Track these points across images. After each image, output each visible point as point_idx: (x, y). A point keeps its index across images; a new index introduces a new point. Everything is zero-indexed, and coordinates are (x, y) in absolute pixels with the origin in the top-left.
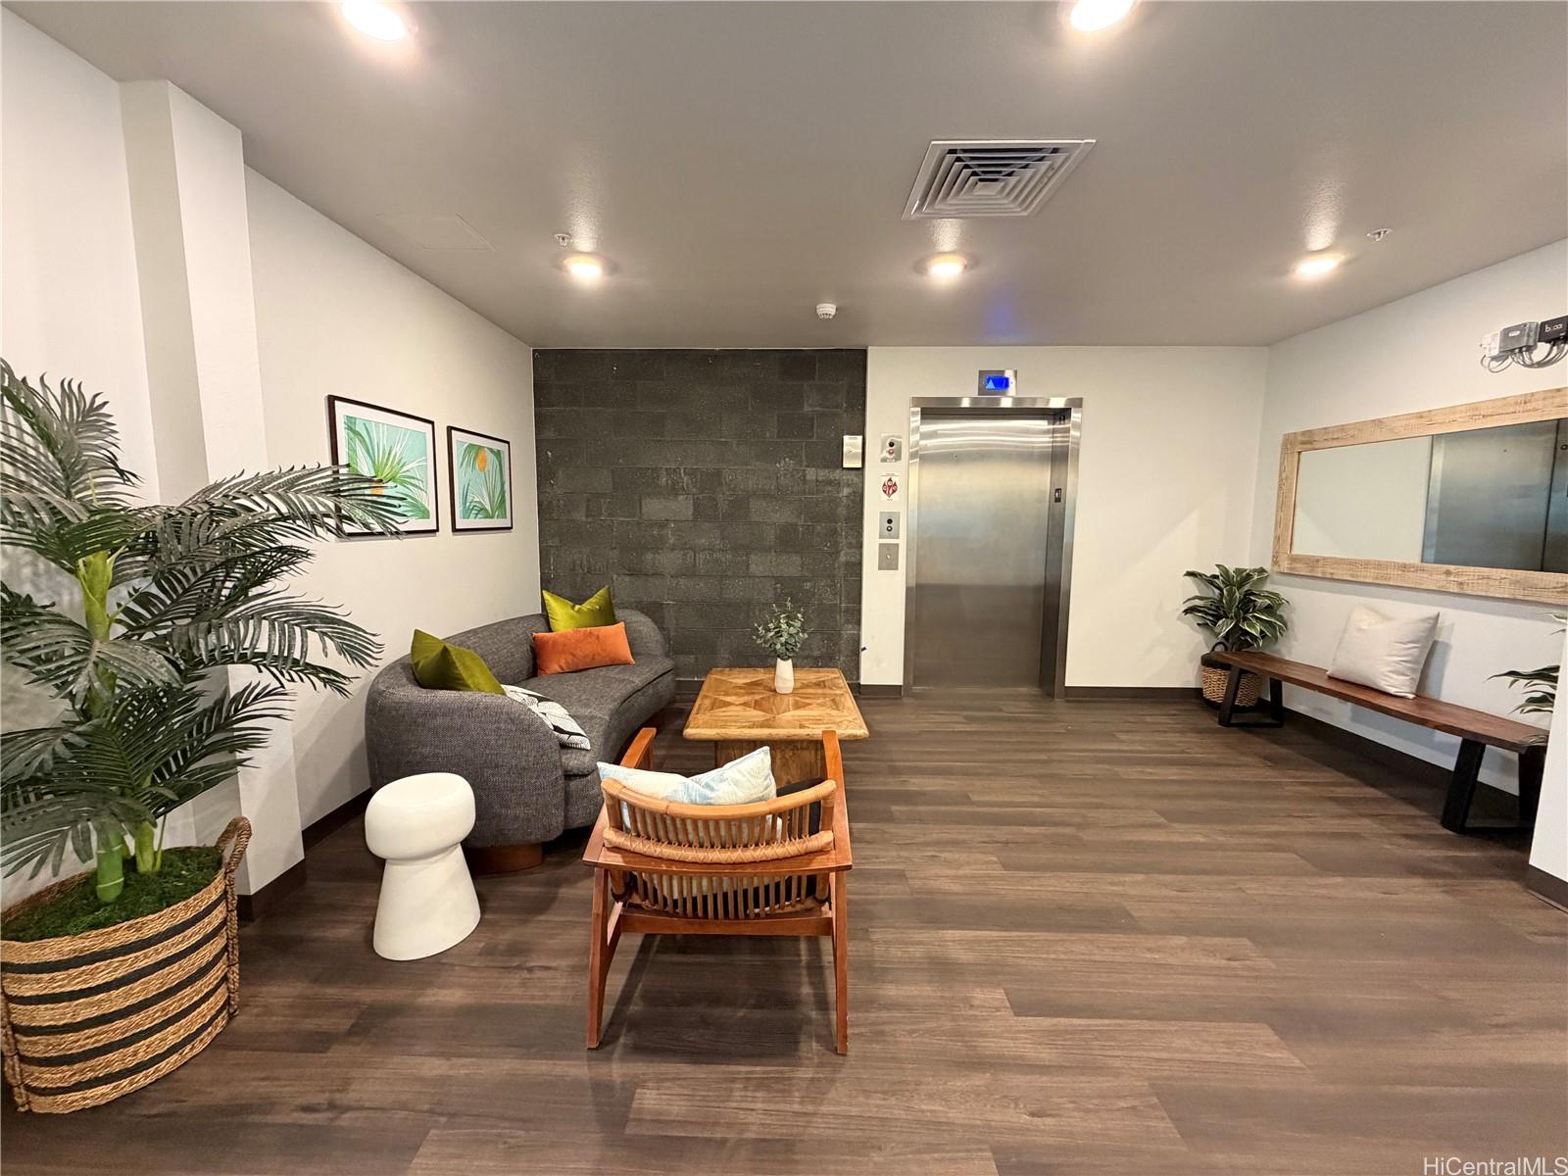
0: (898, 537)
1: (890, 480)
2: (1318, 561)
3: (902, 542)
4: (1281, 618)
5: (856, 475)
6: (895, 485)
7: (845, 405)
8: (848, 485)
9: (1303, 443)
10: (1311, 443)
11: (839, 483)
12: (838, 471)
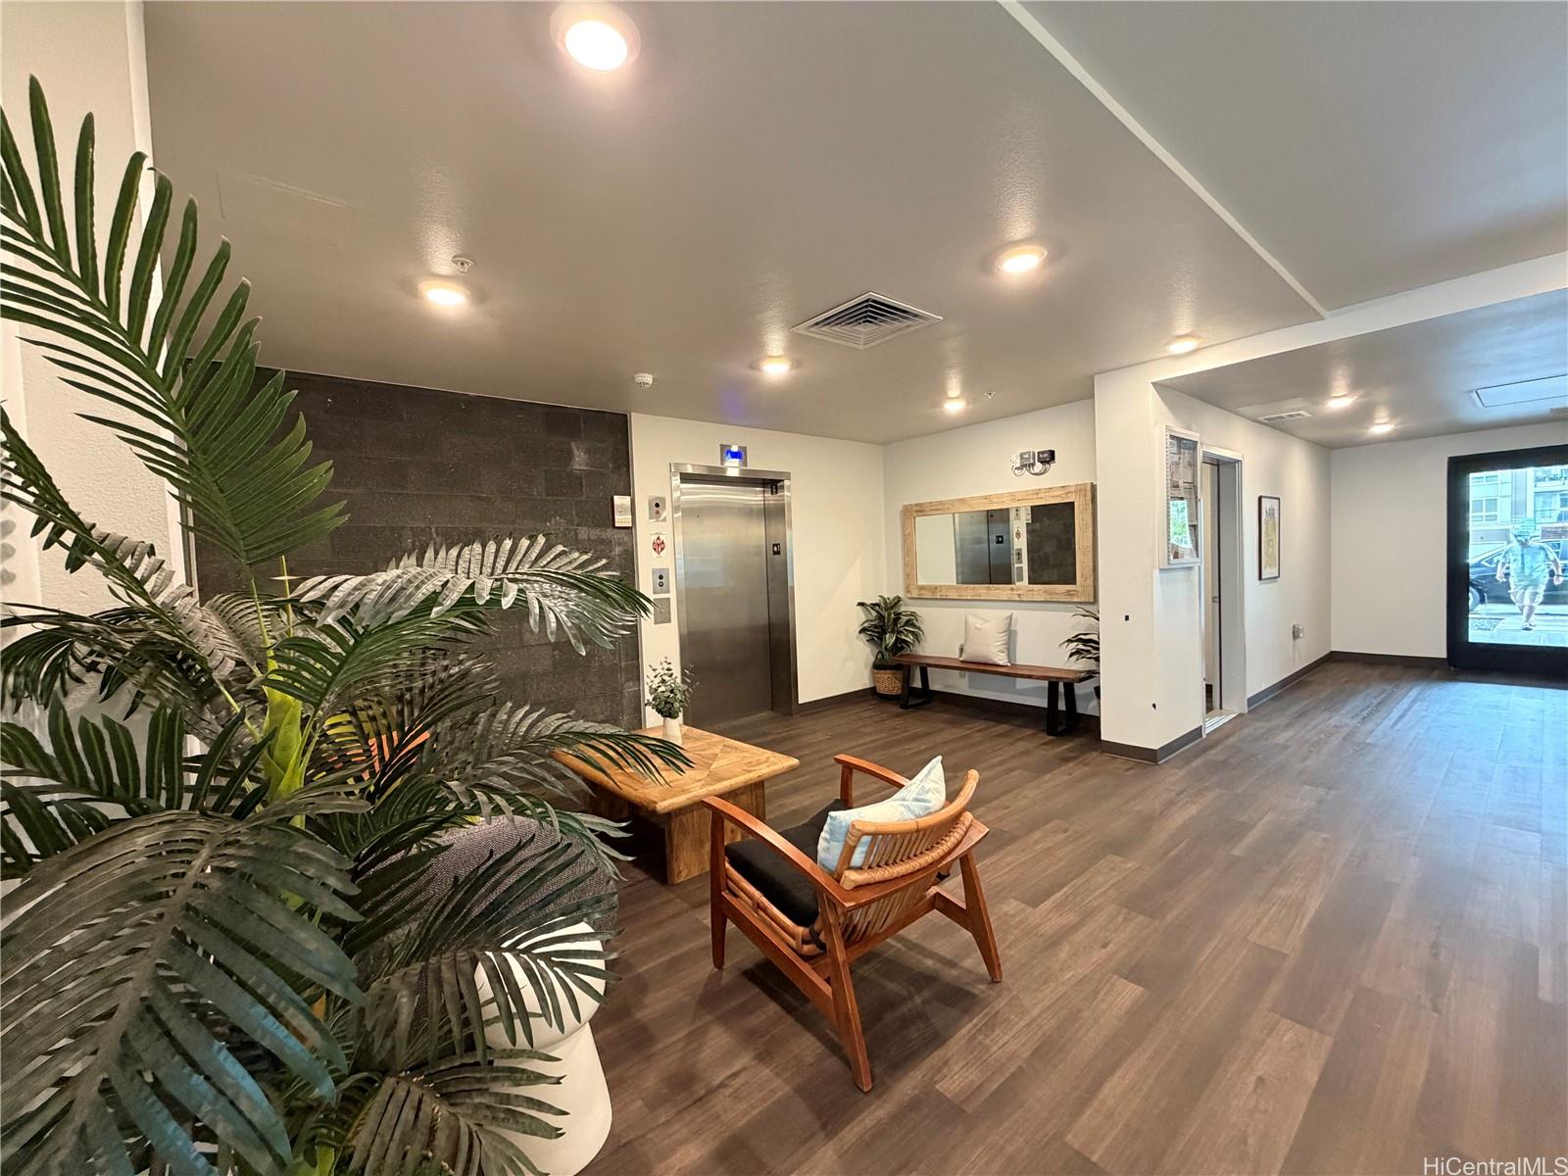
0: (669, 592)
1: (658, 538)
2: (936, 588)
3: (672, 596)
4: (919, 628)
5: (626, 534)
6: (663, 543)
7: (611, 465)
8: (620, 544)
9: (918, 511)
10: (922, 511)
11: (611, 542)
12: (609, 530)
